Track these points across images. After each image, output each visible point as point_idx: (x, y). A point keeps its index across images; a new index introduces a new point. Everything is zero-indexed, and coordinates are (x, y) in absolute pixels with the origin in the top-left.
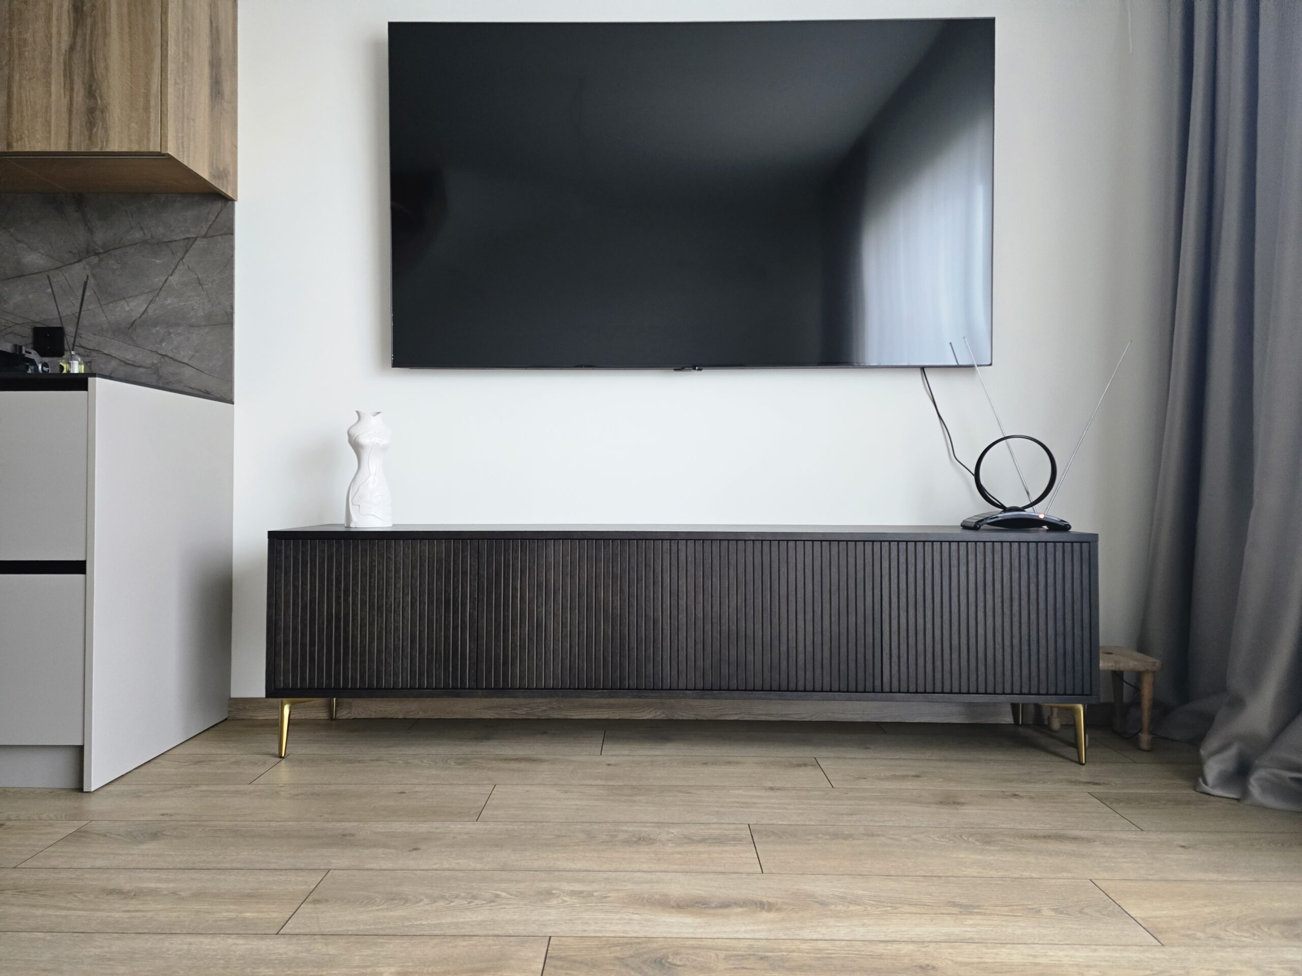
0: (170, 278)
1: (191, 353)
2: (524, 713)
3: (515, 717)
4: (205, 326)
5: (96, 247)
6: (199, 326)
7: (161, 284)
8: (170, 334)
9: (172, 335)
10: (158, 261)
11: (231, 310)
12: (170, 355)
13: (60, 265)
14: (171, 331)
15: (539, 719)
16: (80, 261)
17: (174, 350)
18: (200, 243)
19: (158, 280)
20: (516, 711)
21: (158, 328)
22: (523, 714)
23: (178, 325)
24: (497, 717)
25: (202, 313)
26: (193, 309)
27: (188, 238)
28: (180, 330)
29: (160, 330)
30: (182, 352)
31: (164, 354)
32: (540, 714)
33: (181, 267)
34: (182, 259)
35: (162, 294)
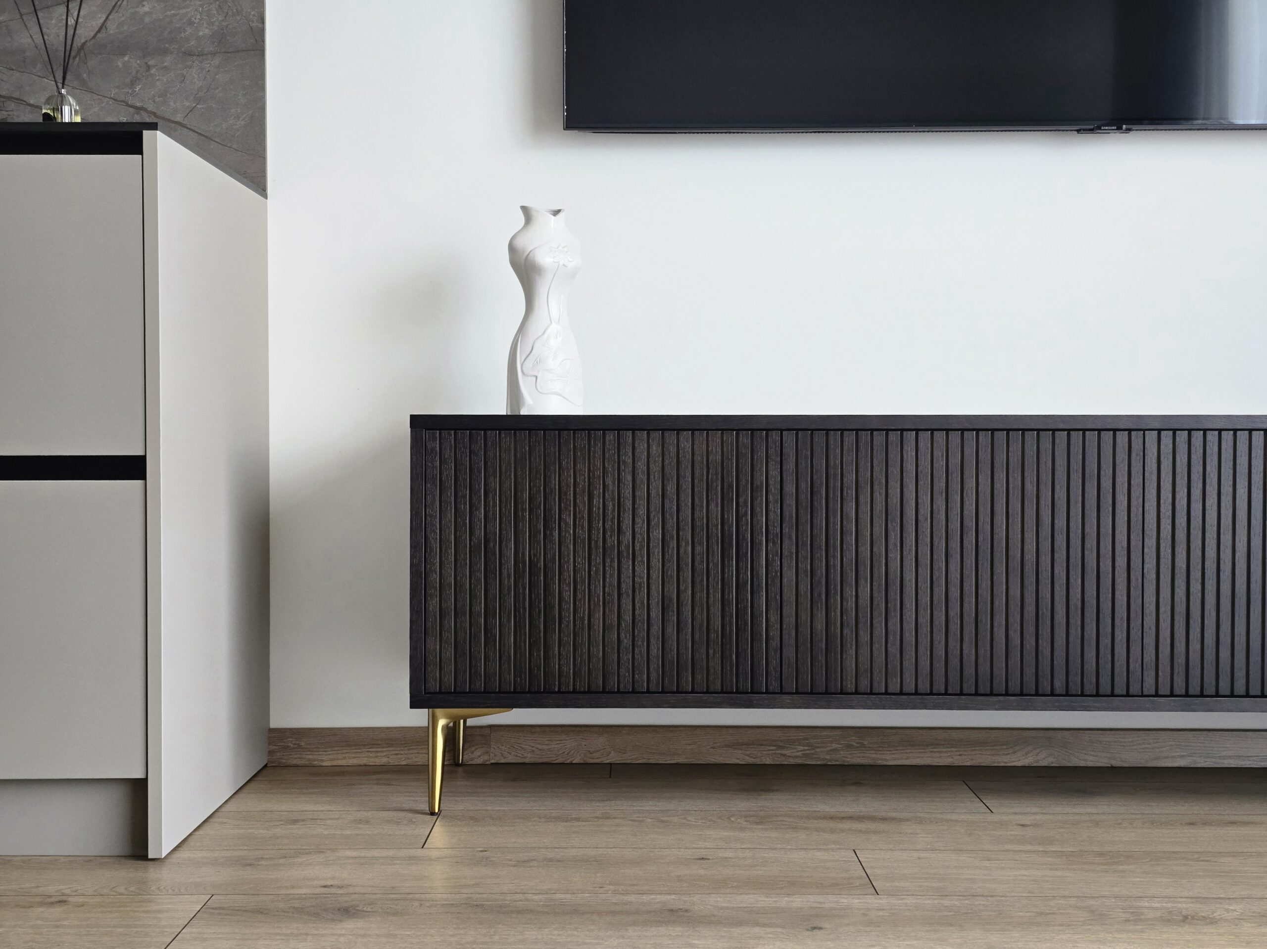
1: (188, 104)
4: (214, 54)
6: (202, 54)
8: (149, 68)
9: (153, 71)
11: (260, 25)
14: (150, 63)
17: (157, 99)
21: (126, 58)
23: (165, 52)
25: (207, 31)
26: (190, 23)
28: (168, 60)
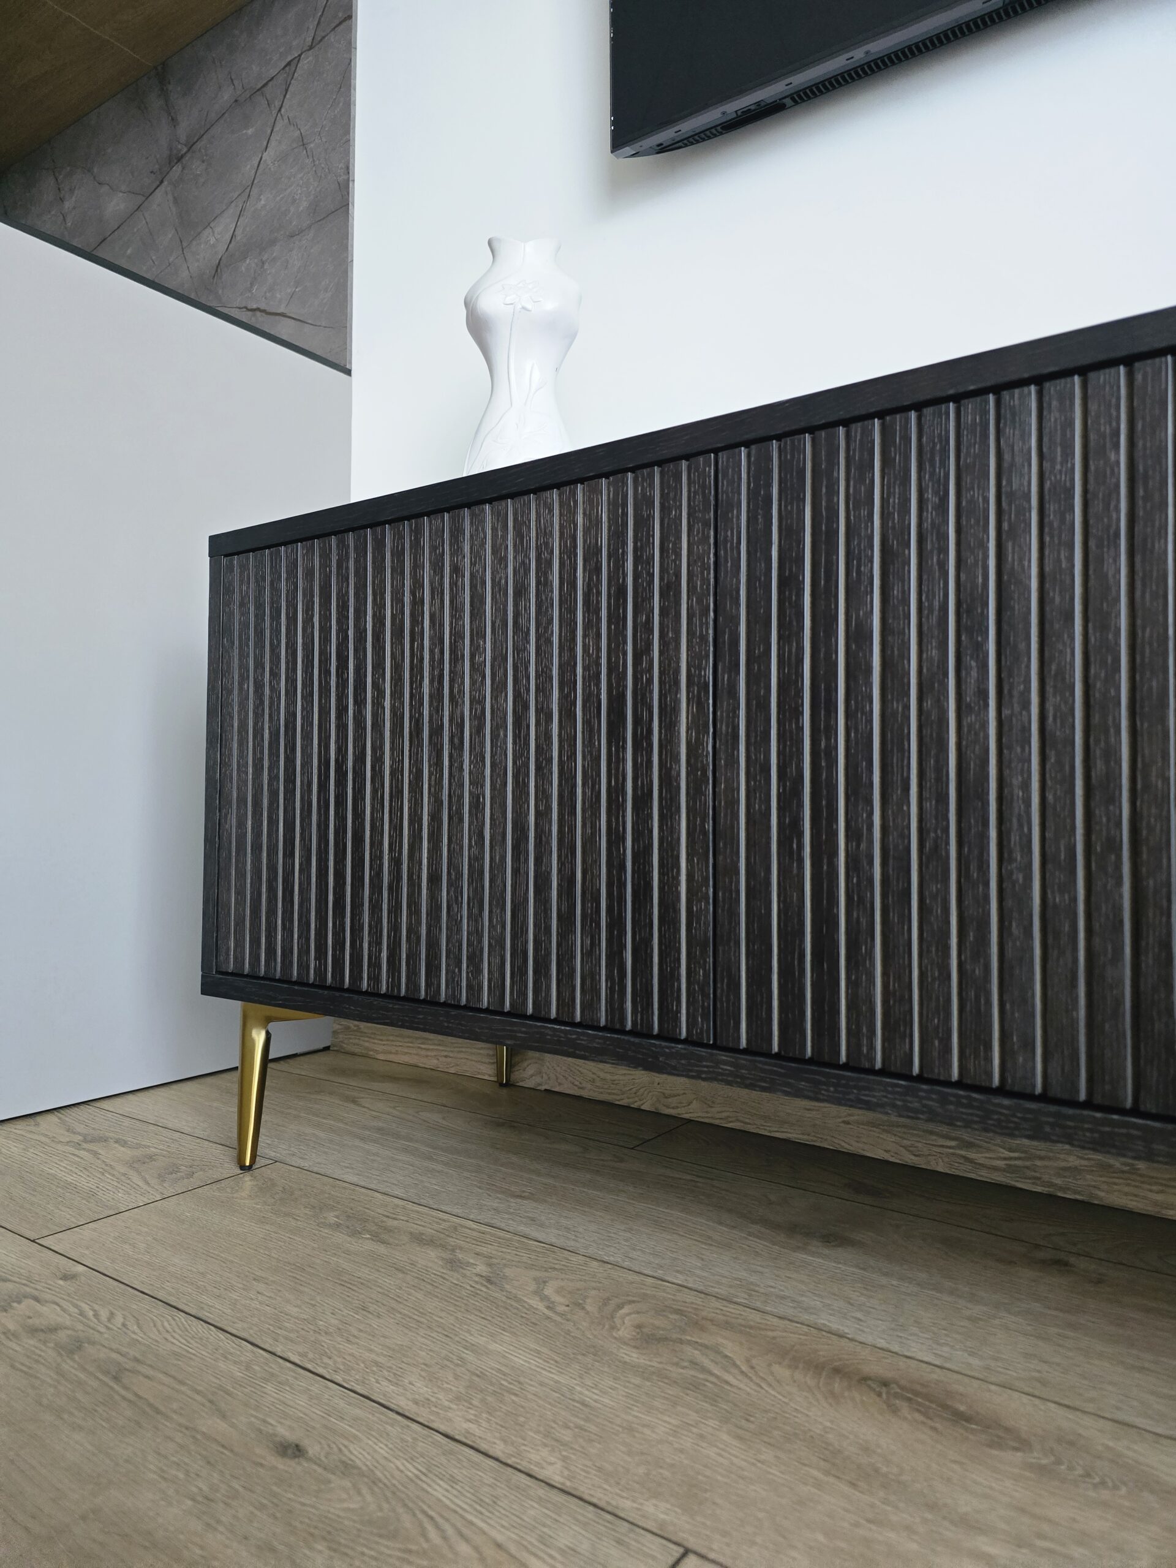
0: (265, 154)
1: (289, 291)
2: (1001, 1164)
3: (963, 1170)
4: (309, 227)
5: (179, 147)
6: (301, 231)
7: (253, 171)
8: (263, 263)
9: (266, 266)
10: (250, 131)
11: (345, 177)
12: (263, 306)
13: (141, 199)
14: (264, 259)
15: (1050, 1196)
16: (162, 182)
18: (306, 63)
19: (248, 169)
20: (971, 1155)
21: (248, 261)
22: (995, 1169)
23: (273, 242)
24: (910, 1159)
25: (305, 204)
26: (294, 201)
27: (289, 64)
28: (277, 249)
29: (250, 262)
30: (278, 296)
31: (255, 306)
32: (1058, 1181)
33: (280, 125)
34: (280, 110)
35: (255, 191)
